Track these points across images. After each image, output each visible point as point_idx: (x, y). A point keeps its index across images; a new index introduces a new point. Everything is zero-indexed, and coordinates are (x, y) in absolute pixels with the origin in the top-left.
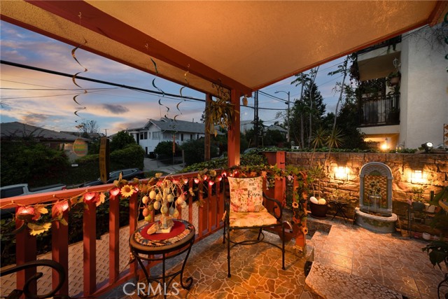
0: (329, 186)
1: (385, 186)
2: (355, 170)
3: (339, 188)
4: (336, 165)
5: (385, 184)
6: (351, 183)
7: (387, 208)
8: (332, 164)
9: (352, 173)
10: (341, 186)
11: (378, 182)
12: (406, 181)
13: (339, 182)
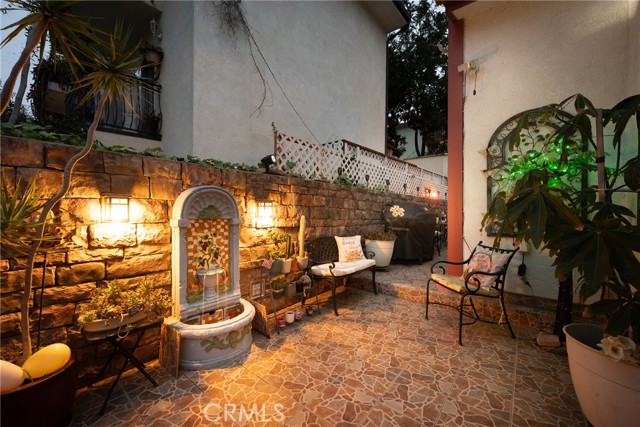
0: (67, 281)
1: (226, 242)
2: (159, 209)
3: (109, 277)
4: (96, 195)
5: (226, 238)
6: (148, 249)
7: (231, 290)
8: (76, 193)
9: (152, 217)
10: (111, 269)
11: (215, 235)
12: (250, 226)
13: (106, 253)
